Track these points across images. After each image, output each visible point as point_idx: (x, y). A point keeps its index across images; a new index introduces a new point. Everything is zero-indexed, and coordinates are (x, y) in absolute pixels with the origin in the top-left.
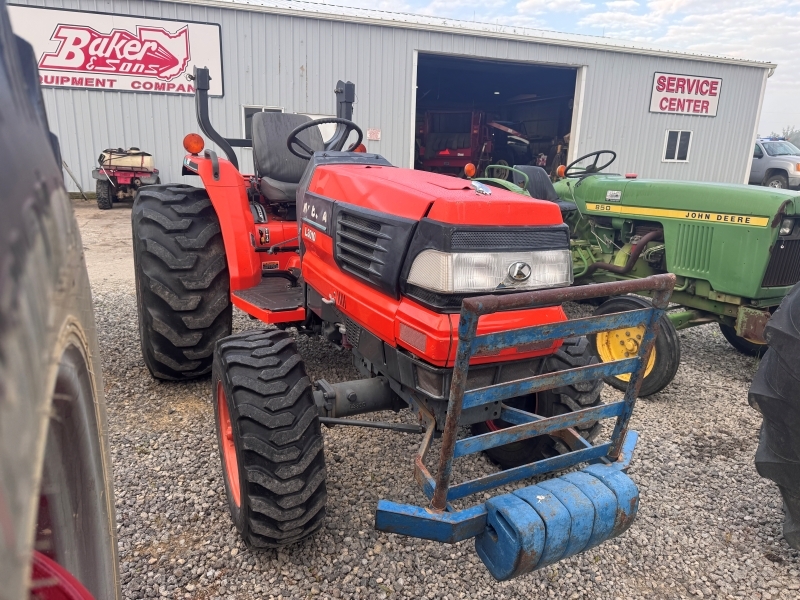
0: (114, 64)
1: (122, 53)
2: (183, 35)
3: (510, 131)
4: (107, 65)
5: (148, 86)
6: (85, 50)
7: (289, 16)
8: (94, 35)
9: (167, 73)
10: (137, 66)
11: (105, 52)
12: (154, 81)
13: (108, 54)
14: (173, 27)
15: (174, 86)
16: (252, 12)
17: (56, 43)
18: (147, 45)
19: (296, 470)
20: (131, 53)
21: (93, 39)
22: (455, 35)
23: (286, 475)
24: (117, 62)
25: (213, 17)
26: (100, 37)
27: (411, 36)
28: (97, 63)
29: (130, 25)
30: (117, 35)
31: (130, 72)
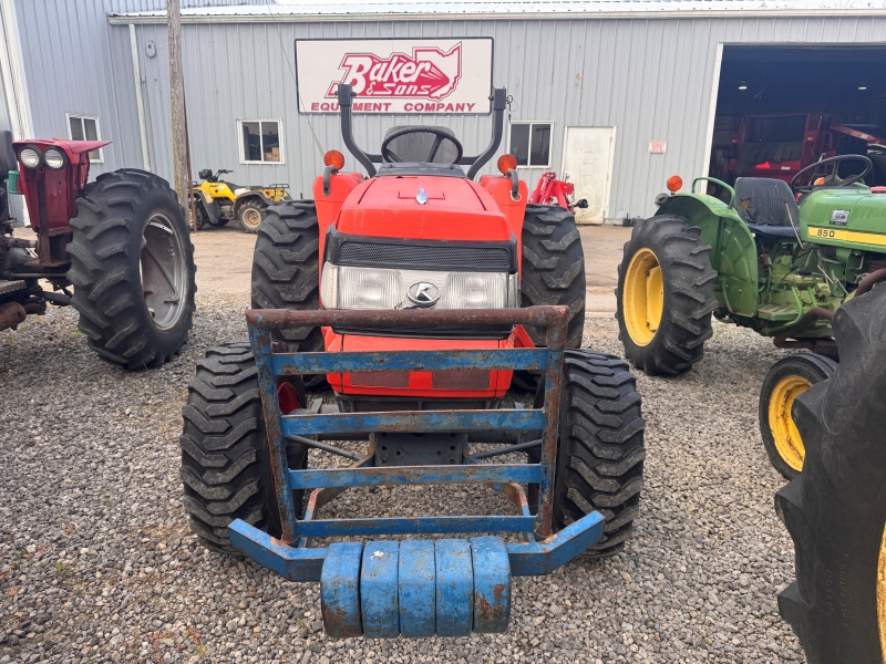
0: (390, 88)
1: (398, 76)
2: (456, 52)
3: (864, 136)
4: (384, 90)
5: (419, 107)
6: (367, 76)
7: (567, 20)
8: (375, 60)
9: (437, 94)
10: (411, 87)
11: (383, 76)
12: (424, 101)
13: (385, 79)
14: (446, 46)
15: (443, 105)
16: (528, 20)
17: (343, 71)
18: (421, 66)
19: (221, 477)
20: (406, 76)
21: (374, 64)
22: (778, 18)
23: (211, 481)
24: (393, 85)
25: (488, 31)
26: (380, 62)
27: (716, 26)
28: (375, 88)
29: (406, 48)
30: (395, 59)
31: (404, 94)
